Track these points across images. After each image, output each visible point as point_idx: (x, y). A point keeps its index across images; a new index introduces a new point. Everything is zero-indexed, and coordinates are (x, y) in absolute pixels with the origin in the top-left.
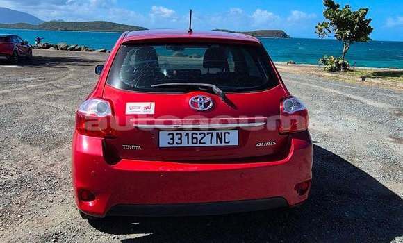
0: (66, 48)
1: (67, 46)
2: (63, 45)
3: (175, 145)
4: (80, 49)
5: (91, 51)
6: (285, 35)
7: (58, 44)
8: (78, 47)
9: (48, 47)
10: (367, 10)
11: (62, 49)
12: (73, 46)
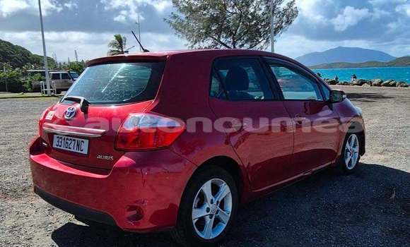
0: (379, 85)
1: (382, 82)
2: (376, 81)
4: (394, 85)
5: (406, 86)
7: (372, 80)
8: (393, 82)
9: (361, 83)
11: (375, 85)
12: (387, 82)
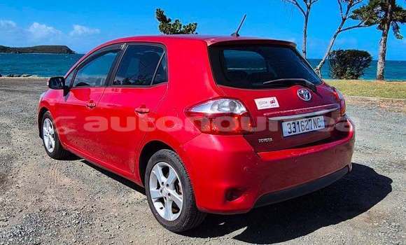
3: (293, 134)
6: (69, 51)
10: (196, 24)
